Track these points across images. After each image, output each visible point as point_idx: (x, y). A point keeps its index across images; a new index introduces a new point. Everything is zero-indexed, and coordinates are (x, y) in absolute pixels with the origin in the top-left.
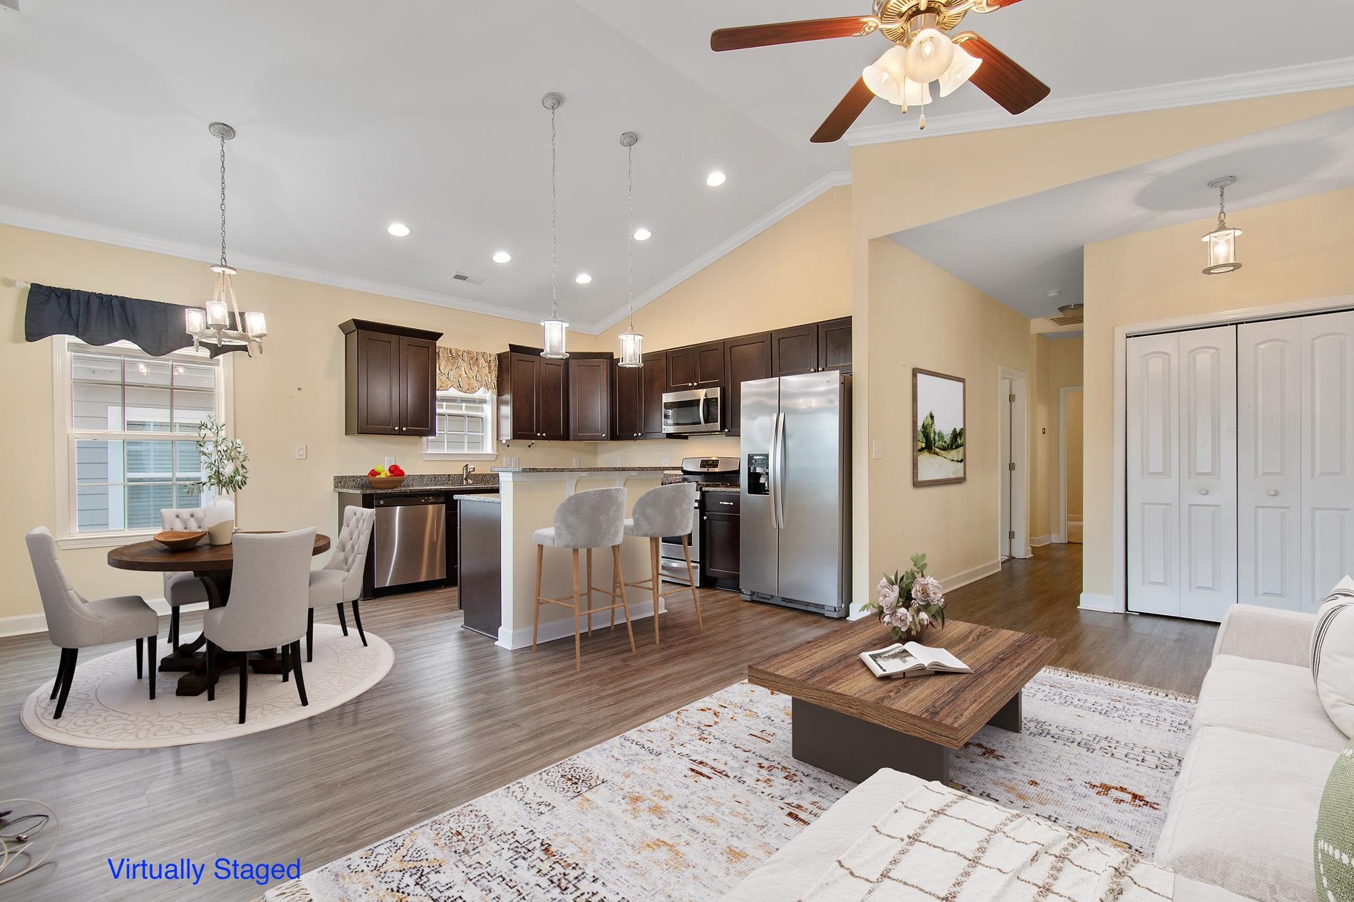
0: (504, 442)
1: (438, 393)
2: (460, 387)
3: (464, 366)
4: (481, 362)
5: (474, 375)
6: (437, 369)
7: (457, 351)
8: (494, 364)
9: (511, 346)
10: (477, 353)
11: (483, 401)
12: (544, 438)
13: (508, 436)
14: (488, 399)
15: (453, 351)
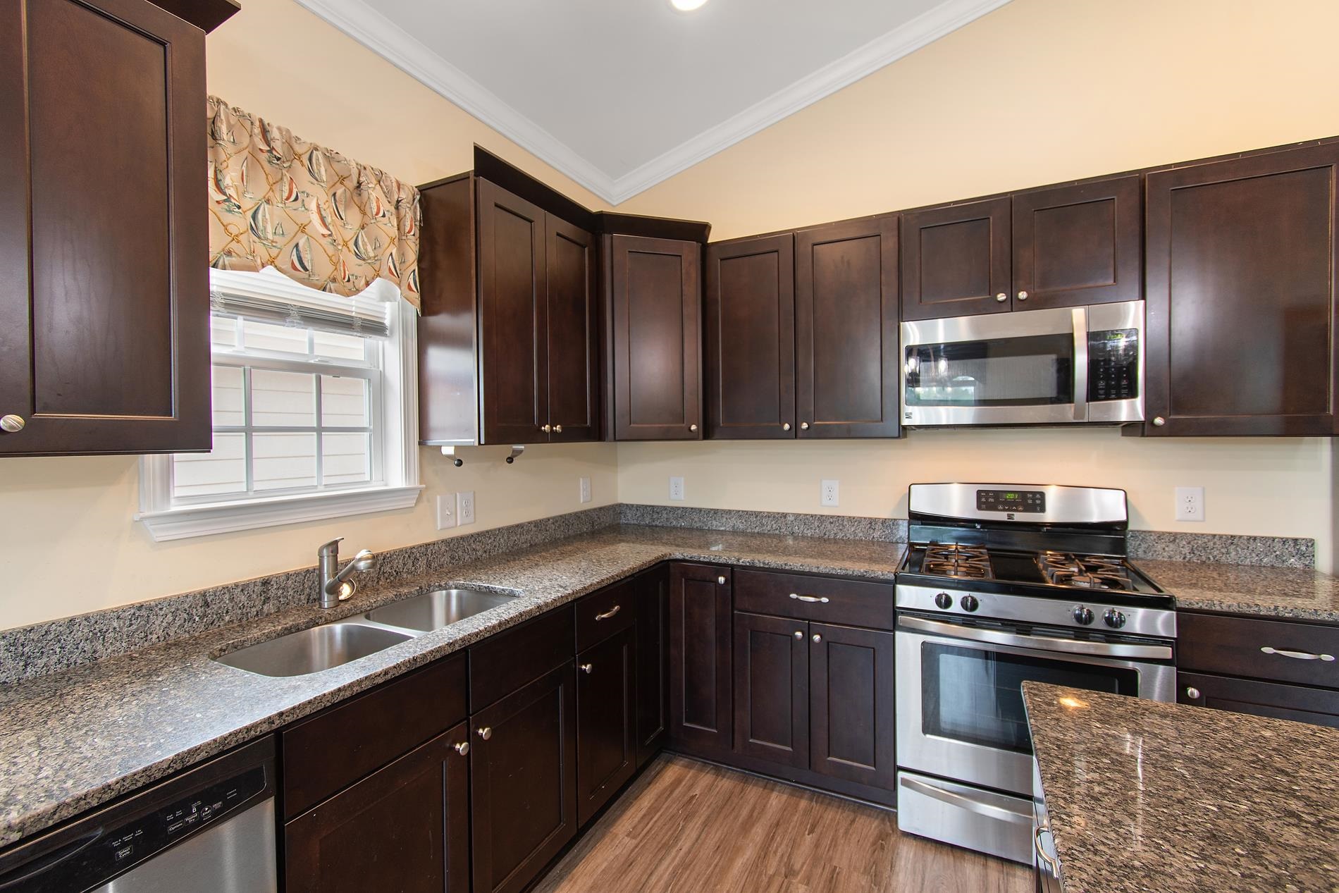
0: (448, 450)
1: (219, 280)
2: (300, 269)
3: (316, 197)
4: (374, 195)
5: (349, 234)
6: (211, 184)
7: (289, 142)
8: (411, 215)
9: (480, 155)
10: (362, 169)
11: (373, 327)
12: (555, 438)
13: (466, 431)
14: (387, 322)
15: (275, 134)
